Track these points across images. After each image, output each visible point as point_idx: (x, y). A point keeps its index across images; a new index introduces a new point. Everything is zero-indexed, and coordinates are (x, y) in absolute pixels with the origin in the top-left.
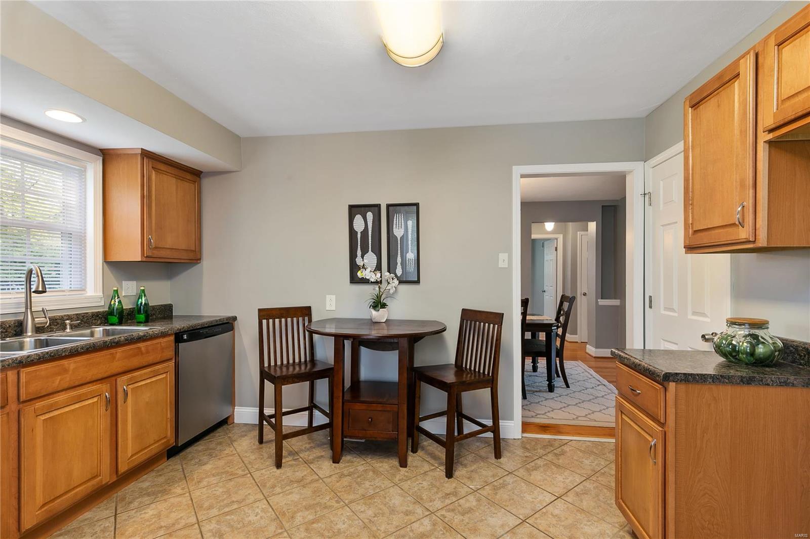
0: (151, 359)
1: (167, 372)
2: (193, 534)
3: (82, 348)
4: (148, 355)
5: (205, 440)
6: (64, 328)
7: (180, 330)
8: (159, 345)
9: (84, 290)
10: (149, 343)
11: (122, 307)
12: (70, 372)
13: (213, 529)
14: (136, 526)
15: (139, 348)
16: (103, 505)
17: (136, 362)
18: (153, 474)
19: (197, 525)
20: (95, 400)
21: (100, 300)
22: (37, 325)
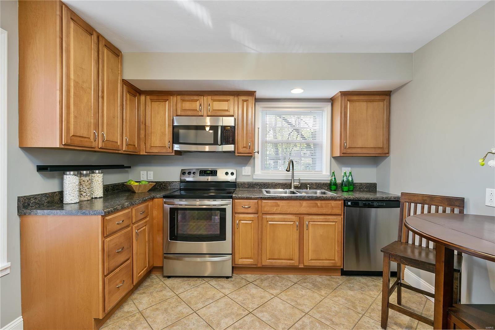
0: (324, 211)
1: (336, 222)
2: (298, 316)
3: (286, 197)
4: (322, 208)
5: (372, 279)
6: (307, 189)
7: (347, 198)
8: (330, 205)
9: (322, 171)
10: (323, 202)
11: (336, 182)
12: (280, 207)
13: (305, 323)
14: (293, 293)
15: (317, 204)
16: (299, 276)
17: (314, 210)
18: (328, 277)
19: (304, 314)
20: (292, 223)
21: (328, 177)
22: (295, 185)
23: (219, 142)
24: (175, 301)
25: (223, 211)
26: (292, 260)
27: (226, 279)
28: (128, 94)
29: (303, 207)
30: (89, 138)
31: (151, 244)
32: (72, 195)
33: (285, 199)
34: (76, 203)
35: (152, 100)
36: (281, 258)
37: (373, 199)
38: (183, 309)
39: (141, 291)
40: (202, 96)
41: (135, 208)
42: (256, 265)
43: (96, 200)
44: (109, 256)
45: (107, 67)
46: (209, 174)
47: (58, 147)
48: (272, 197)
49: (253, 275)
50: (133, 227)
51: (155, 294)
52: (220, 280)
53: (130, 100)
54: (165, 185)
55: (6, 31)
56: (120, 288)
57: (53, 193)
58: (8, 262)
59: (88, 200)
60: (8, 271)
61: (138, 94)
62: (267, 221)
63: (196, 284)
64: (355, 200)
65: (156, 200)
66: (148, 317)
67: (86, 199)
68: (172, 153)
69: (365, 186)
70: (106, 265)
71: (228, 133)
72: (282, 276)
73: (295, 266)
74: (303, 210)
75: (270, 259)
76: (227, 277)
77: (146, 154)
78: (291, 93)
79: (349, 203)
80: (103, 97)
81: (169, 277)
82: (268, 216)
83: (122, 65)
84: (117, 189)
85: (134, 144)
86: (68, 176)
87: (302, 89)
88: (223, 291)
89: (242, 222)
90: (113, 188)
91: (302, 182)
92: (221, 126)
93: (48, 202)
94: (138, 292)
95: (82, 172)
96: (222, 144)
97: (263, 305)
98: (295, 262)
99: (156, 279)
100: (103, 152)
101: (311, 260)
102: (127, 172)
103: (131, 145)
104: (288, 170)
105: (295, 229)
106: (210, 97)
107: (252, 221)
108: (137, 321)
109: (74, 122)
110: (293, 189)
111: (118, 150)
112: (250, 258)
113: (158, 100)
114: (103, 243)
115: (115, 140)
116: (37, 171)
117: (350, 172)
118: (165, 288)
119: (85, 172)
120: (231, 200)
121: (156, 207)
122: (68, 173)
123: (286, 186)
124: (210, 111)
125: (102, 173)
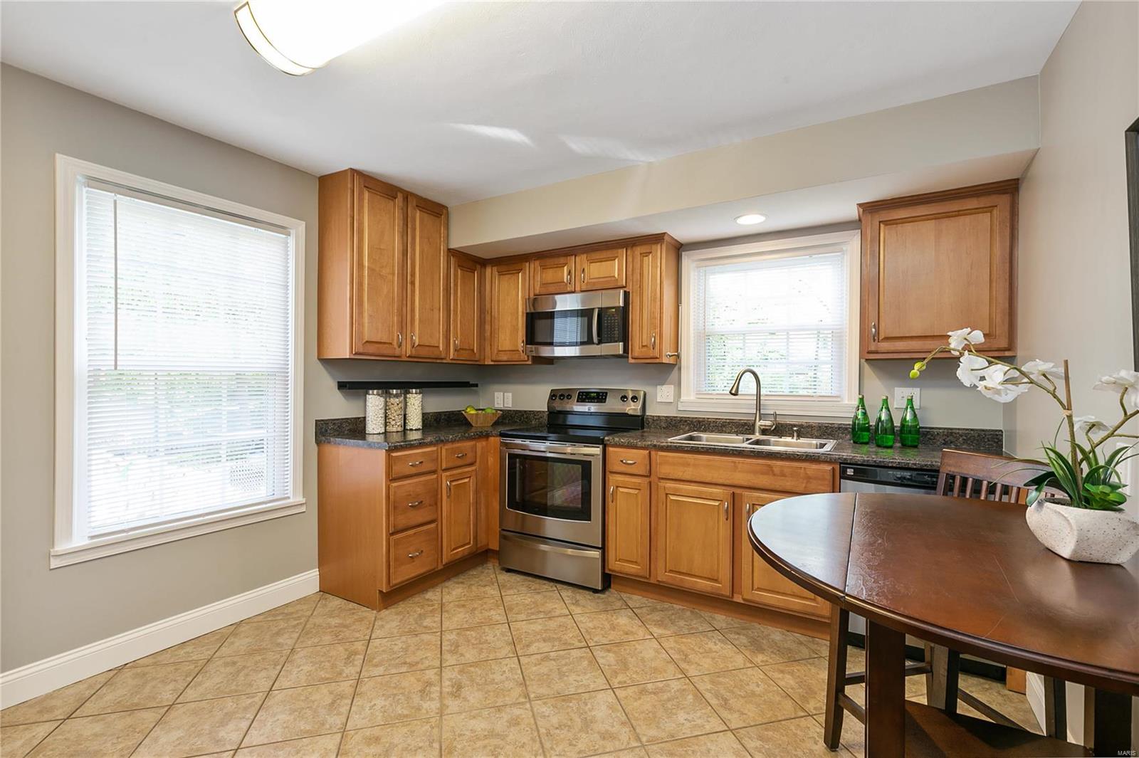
23: (595, 339)
24: (493, 603)
25: (586, 466)
26: (716, 581)
27: (591, 593)
28: (459, 271)
29: (739, 472)
30: (391, 344)
31: (483, 511)
32: (374, 422)
33: (702, 452)
34: (379, 434)
35: (501, 273)
36: (693, 573)
37: (918, 466)
38: (497, 615)
39: (460, 580)
40: (572, 255)
41: (446, 447)
42: (646, 578)
43: (411, 432)
44: (395, 508)
45: (421, 237)
46: (594, 398)
47: (348, 357)
48: (675, 446)
49: (646, 599)
50: (443, 474)
51: (474, 588)
52: (579, 593)
53: (463, 278)
54: (527, 418)
55: (302, 222)
56: (415, 559)
57: (356, 418)
58: (304, 497)
59: (397, 432)
60: (303, 509)
61: (478, 267)
62: (667, 494)
63: (539, 589)
64: (867, 465)
65: (492, 439)
66: (447, 611)
67: (394, 429)
68: (525, 361)
69: (961, 436)
70: (392, 518)
71: (611, 320)
72: (702, 613)
73: (722, 595)
74: (740, 478)
75: (671, 571)
76: (596, 591)
77: (493, 363)
78: (737, 223)
79: (850, 472)
80: (413, 283)
81: (509, 571)
82: (670, 485)
83: (447, 228)
84: (455, 420)
85: (472, 348)
86: (370, 396)
87: (761, 214)
88: (572, 608)
89: (621, 490)
90: (448, 417)
91: (779, 420)
92: (599, 308)
93: (350, 430)
94: (455, 580)
95: (391, 391)
96: (600, 342)
97: (619, 644)
98: (723, 587)
99: (490, 571)
100: (415, 361)
101: (759, 589)
102: (476, 393)
103: (466, 349)
104: (733, 392)
105: (722, 517)
106: (585, 255)
107: (638, 491)
108: (431, 611)
109: (369, 323)
110: (757, 434)
111: (442, 359)
112: (636, 563)
113: (508, 272)
114: (388, 488)
115: (434, 343)
116: (339, 389)
117: (910, 398)
118: (493, 584)
119: (395, 391)
120: (601, 446)
121: (492, 451)
122: (371, 392)
123: (746, 427)
124: (585, 282)
125: (420, 393)
